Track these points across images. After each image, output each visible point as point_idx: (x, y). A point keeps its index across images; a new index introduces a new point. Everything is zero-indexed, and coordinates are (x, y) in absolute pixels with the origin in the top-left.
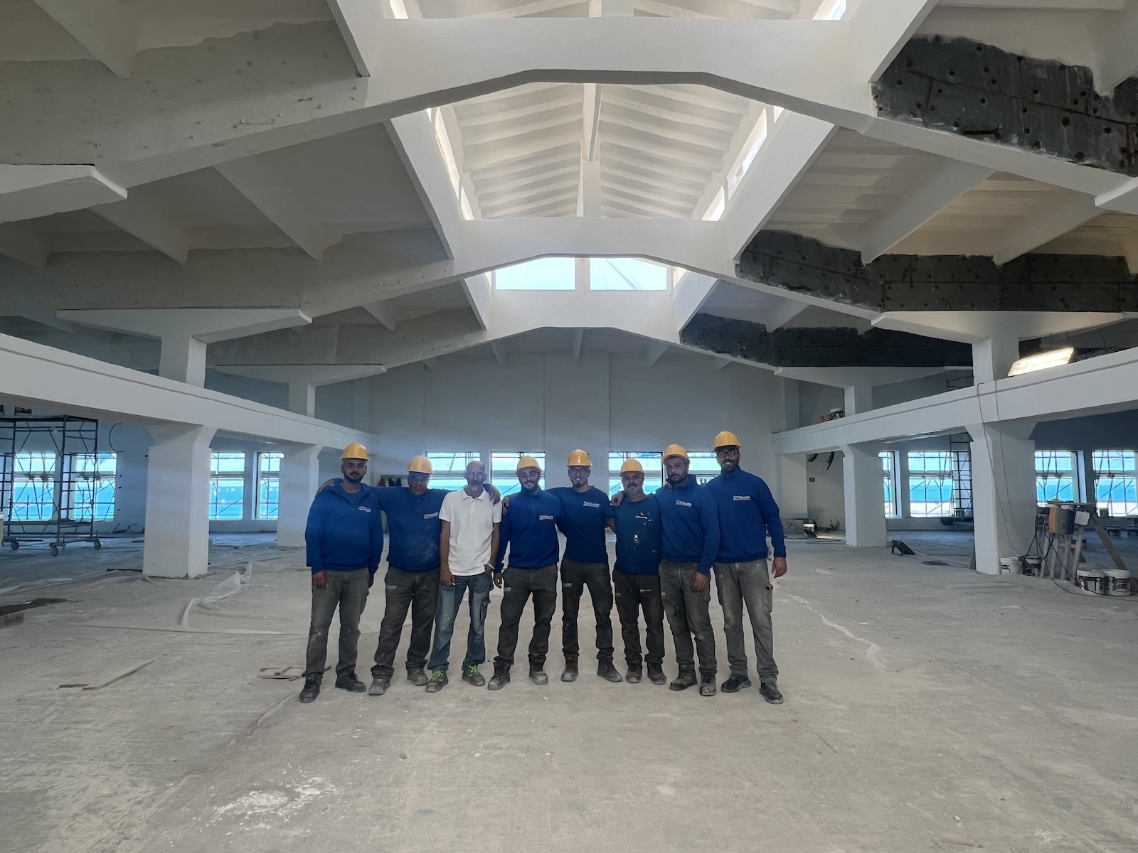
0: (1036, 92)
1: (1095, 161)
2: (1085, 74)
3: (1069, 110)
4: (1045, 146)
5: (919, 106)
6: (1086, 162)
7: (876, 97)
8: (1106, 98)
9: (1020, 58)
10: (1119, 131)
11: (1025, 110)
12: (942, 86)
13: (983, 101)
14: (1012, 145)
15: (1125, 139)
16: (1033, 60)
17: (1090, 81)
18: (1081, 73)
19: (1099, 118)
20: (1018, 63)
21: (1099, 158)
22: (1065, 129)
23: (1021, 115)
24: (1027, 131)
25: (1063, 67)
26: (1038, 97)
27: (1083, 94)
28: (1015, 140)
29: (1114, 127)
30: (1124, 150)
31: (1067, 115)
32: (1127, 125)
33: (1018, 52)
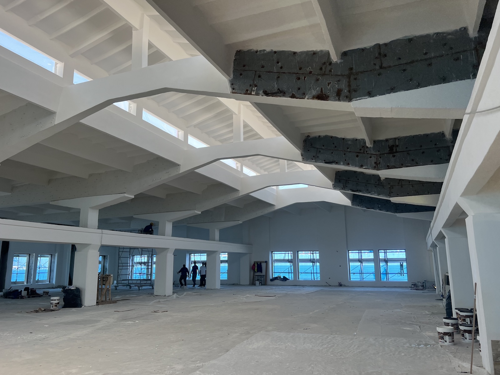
0: (348, 148)
1: (366, 167)
2: (363, 141)
3: (358, 153)
4: (351, 164)
5: (314, 157)
6: (364, 168)
7: (302, 155)
8: (370, 147)
9: (343, 139)
10: (374, 157)
11: (345, 154)
12: (321, 150)
13: (332, 153)
14: (341, 165)
15: (376, 159)
16: (348, 139)
17: (365, 143)
18: (362, 141)
19: (368, 154)
20: (343, 140)
21: (368, 166)
22: (357, 158)
23: (344, 156)
24: (345, 160)
25: (357, 140)
26: (349, 150)
27: (363, 147)
28: (342, 163)
29: (373, 156)
30: (375, 163)
31: (358, 154)
32: (377, 155)
33: (343, 137)
